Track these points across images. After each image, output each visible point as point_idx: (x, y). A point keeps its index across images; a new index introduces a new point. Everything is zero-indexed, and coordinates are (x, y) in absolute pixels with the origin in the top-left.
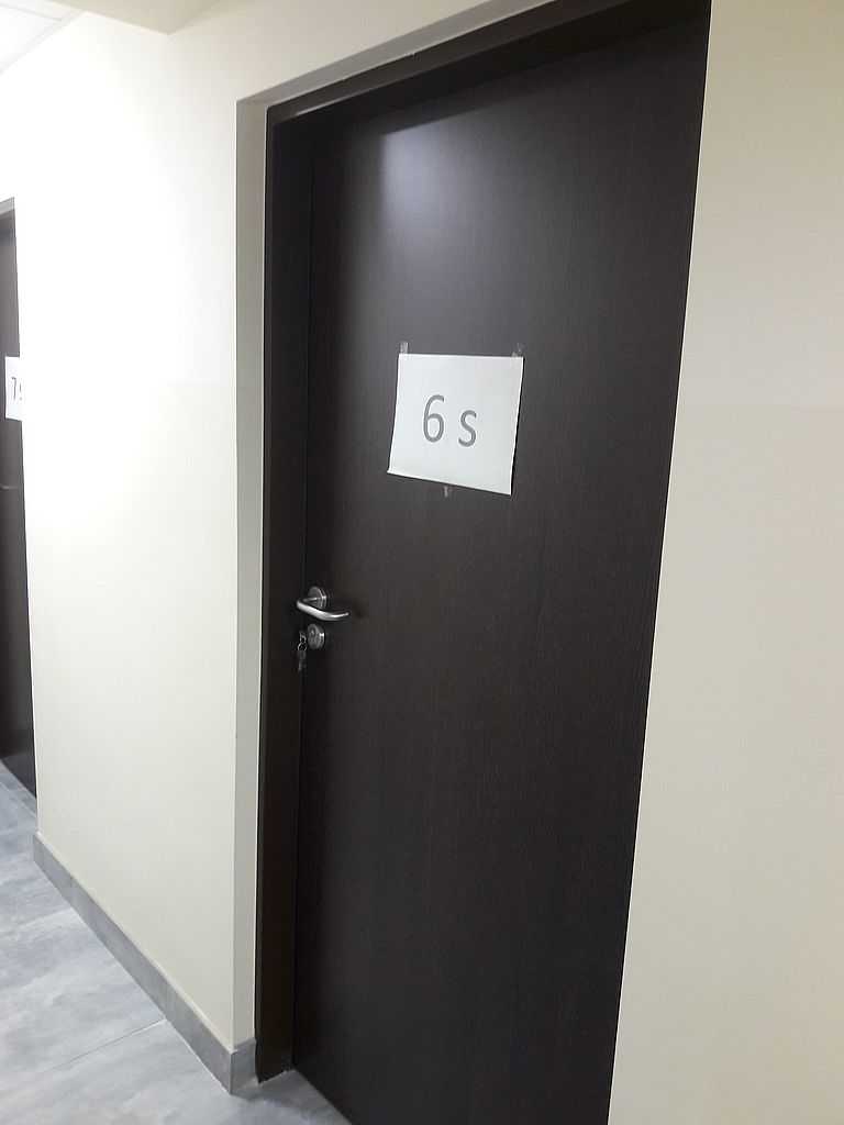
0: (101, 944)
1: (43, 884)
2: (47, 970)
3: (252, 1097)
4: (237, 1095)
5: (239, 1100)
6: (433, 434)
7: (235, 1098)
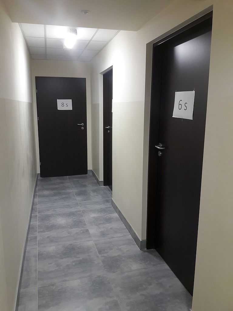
0: (121, 220)
1: (112, 209)
2: (110, 223)
3: (145, 251)
4: (142, 250)
5: (142, 252)
6: (180, 108)
7: (141, 251)
